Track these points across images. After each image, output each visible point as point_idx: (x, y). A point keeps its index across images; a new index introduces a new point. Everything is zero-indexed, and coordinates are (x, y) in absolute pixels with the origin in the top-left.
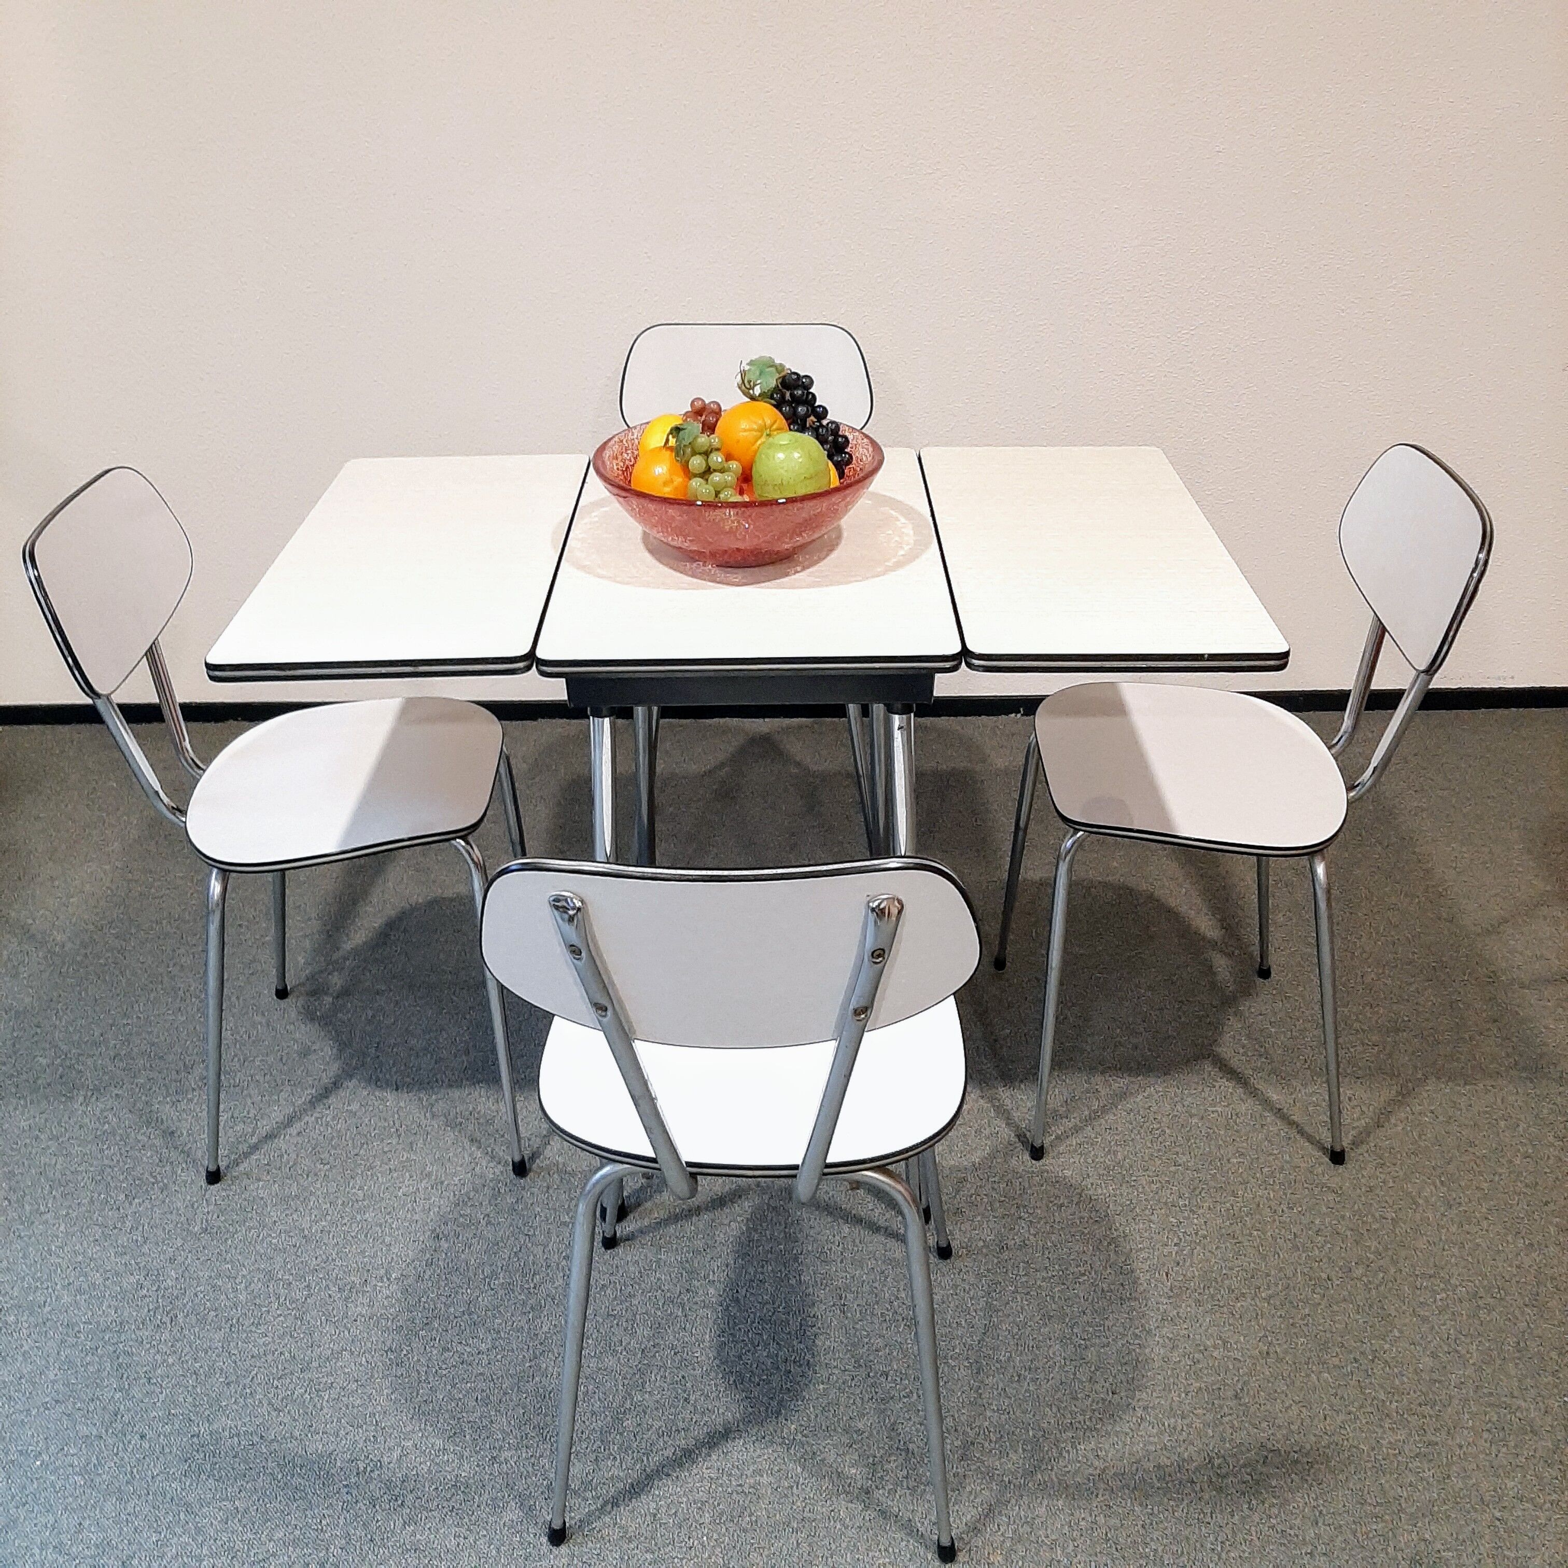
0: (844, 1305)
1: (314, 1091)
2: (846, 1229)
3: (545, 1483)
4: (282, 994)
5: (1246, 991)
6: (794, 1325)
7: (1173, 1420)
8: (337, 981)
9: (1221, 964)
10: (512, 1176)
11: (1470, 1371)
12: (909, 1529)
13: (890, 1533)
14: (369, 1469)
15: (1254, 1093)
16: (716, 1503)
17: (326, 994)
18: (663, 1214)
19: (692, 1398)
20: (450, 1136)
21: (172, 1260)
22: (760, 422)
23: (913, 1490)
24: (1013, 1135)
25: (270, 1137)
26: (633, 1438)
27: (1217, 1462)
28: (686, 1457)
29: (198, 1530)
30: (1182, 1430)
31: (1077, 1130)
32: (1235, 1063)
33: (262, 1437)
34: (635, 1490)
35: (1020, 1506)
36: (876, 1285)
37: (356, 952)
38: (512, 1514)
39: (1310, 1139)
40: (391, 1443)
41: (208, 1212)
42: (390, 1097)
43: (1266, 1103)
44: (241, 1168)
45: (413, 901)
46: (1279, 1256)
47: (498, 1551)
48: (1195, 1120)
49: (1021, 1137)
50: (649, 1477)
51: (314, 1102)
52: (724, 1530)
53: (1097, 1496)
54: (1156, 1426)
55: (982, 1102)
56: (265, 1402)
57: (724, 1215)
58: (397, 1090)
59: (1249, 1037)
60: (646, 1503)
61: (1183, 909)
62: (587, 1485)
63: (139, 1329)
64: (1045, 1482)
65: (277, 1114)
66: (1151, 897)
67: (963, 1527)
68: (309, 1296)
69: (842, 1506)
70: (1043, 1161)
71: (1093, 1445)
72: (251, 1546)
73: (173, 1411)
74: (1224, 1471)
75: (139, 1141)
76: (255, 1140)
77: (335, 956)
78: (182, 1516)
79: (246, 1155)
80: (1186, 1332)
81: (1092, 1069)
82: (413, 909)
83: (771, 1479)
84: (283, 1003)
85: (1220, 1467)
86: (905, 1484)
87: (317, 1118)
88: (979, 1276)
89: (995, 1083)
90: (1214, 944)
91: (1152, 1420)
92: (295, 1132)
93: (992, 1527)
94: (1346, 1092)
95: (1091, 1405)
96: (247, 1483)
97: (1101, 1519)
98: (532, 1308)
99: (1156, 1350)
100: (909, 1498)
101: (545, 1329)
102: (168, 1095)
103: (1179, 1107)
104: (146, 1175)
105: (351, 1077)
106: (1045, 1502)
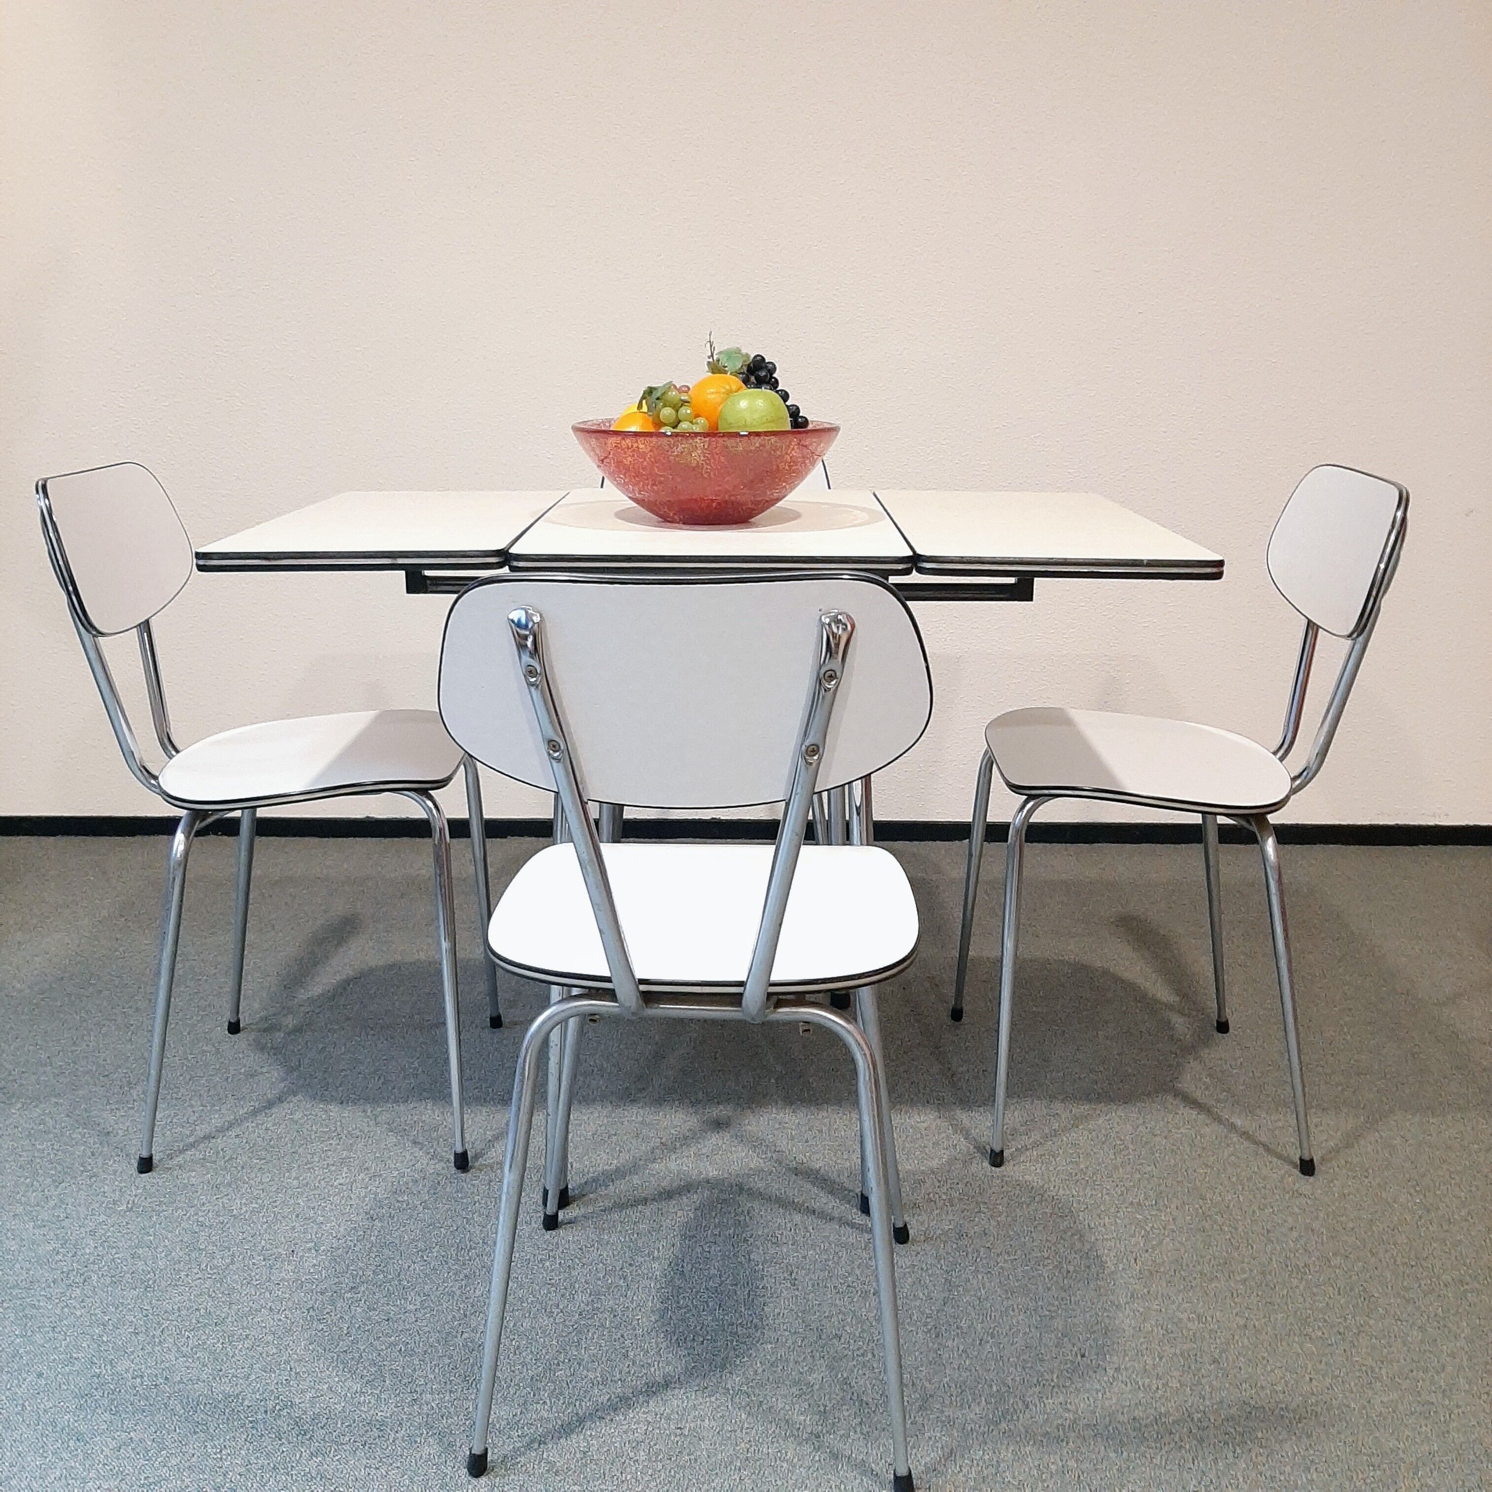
0: (795, 1279)
1: (257, 1104)
2: (797, 1218)
3: (468, 1423)
4: (234, 1028)
5: (1206, 1042)
6: (742, 1294)
7: (1147, 1381)
8: (290, 1022)
9: (1179, 1022)
10: (453, 1170)
11: (1461, 1343)
12: (863, 1468)
13: (841, 1473)
14: (278, 1407)
15: (1219, 1120)
16: (652, 1444)
17: (279, 1030)
18: (608, 1204)
19: (631, 1354)
20: (392, 1139)
21: (93, 1233)
22: (727, 387)
23: (866, 1436)
24: (972, 1147)
25: (208, 1137)
26: (565, 1385)
27: (1197, 1416)
28: (622, 1403)
29: (87, 1456)
30: (1158, 1388)
31: (1036, 1145)
32: (1198, 1095)
33: (166, 1378)
34: (566, 1430)
35: (984, 1450)
36: (830, 1263)
37: (311, 1001)
38: (431, 1448)
39: (1280, 1157)
40: (304, 1385)
41: (136, 1196)
42: (334, 1109)
43: (1233, 1127)
44: (175, 1161)
45: (373, 964)
46: (1252, 1248)
47: (411, 1479)
48: (1158, 1139)
49: (980, 1149)
50: (581, 1421)
51: (255, 1113)
52: (660, 1467)
53: (1067, 1443)
54: (1129, 1384)
55: (939, 1121)
56: (174, 1349)
57: (671, 1206)
58: (342, 1103)
59: (1210, 1076)
60: (577, 1441)
61: (1140, 981)
62: (513, 1425)
63: (50, 1287)
64: (1010, 1430)
65: (216, 1121)
66: (1106, 973)
67: (921, 1468)
68: (232, 1263)
69: (791, 1449)
70: (1003, 1168)
71: (1061, 1399)
72: (141, 1470)
73: (75, 1355)
74: (1205, 1424)
75: (73, 1139)
76: (191, 1140)
77: (290, 1004)
78: (71, 1443)
79: (182, 1151)
80: (1158, 1307)
81: (1053, 1098)
82: (372, 971)
83: (713, 1423)
84: (235, 1037)
85: (1200, 1420)
86: (858, 1430)
87: (257, 1125)
88: (938, 1258)
89: (954, 1107)
90: (1171, 1008)
91: (1124, 1379)
92: (234, 1134)
93: (952, 1469)
94: (1313, 1120)
95: (1059, 1366)
96: (145, 1417)
97: (1072, 1464)
98: (466, 1276)
99: (1125, 1321)
100: (862, 1443)
101: (478, 1293)
102: (108, 1103)
103: (1142, 1128)
104: (76, 1165)
105: (295, 1094)
106: (1011, 1448)
